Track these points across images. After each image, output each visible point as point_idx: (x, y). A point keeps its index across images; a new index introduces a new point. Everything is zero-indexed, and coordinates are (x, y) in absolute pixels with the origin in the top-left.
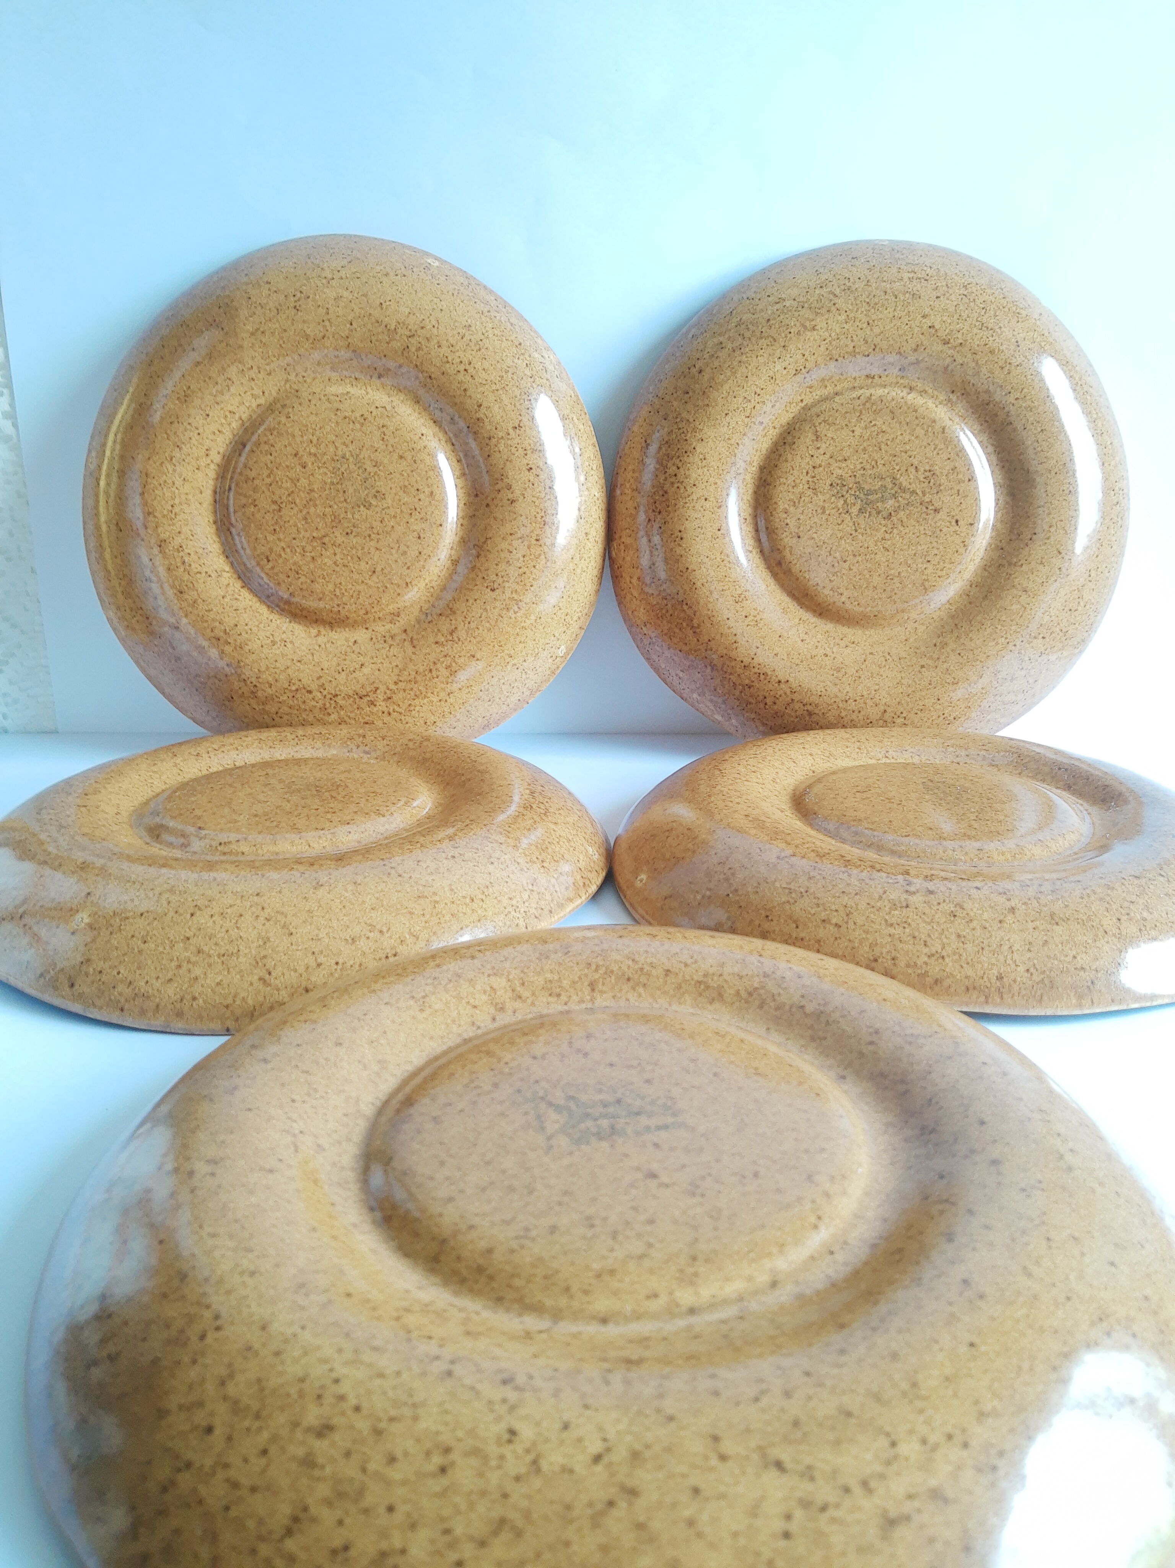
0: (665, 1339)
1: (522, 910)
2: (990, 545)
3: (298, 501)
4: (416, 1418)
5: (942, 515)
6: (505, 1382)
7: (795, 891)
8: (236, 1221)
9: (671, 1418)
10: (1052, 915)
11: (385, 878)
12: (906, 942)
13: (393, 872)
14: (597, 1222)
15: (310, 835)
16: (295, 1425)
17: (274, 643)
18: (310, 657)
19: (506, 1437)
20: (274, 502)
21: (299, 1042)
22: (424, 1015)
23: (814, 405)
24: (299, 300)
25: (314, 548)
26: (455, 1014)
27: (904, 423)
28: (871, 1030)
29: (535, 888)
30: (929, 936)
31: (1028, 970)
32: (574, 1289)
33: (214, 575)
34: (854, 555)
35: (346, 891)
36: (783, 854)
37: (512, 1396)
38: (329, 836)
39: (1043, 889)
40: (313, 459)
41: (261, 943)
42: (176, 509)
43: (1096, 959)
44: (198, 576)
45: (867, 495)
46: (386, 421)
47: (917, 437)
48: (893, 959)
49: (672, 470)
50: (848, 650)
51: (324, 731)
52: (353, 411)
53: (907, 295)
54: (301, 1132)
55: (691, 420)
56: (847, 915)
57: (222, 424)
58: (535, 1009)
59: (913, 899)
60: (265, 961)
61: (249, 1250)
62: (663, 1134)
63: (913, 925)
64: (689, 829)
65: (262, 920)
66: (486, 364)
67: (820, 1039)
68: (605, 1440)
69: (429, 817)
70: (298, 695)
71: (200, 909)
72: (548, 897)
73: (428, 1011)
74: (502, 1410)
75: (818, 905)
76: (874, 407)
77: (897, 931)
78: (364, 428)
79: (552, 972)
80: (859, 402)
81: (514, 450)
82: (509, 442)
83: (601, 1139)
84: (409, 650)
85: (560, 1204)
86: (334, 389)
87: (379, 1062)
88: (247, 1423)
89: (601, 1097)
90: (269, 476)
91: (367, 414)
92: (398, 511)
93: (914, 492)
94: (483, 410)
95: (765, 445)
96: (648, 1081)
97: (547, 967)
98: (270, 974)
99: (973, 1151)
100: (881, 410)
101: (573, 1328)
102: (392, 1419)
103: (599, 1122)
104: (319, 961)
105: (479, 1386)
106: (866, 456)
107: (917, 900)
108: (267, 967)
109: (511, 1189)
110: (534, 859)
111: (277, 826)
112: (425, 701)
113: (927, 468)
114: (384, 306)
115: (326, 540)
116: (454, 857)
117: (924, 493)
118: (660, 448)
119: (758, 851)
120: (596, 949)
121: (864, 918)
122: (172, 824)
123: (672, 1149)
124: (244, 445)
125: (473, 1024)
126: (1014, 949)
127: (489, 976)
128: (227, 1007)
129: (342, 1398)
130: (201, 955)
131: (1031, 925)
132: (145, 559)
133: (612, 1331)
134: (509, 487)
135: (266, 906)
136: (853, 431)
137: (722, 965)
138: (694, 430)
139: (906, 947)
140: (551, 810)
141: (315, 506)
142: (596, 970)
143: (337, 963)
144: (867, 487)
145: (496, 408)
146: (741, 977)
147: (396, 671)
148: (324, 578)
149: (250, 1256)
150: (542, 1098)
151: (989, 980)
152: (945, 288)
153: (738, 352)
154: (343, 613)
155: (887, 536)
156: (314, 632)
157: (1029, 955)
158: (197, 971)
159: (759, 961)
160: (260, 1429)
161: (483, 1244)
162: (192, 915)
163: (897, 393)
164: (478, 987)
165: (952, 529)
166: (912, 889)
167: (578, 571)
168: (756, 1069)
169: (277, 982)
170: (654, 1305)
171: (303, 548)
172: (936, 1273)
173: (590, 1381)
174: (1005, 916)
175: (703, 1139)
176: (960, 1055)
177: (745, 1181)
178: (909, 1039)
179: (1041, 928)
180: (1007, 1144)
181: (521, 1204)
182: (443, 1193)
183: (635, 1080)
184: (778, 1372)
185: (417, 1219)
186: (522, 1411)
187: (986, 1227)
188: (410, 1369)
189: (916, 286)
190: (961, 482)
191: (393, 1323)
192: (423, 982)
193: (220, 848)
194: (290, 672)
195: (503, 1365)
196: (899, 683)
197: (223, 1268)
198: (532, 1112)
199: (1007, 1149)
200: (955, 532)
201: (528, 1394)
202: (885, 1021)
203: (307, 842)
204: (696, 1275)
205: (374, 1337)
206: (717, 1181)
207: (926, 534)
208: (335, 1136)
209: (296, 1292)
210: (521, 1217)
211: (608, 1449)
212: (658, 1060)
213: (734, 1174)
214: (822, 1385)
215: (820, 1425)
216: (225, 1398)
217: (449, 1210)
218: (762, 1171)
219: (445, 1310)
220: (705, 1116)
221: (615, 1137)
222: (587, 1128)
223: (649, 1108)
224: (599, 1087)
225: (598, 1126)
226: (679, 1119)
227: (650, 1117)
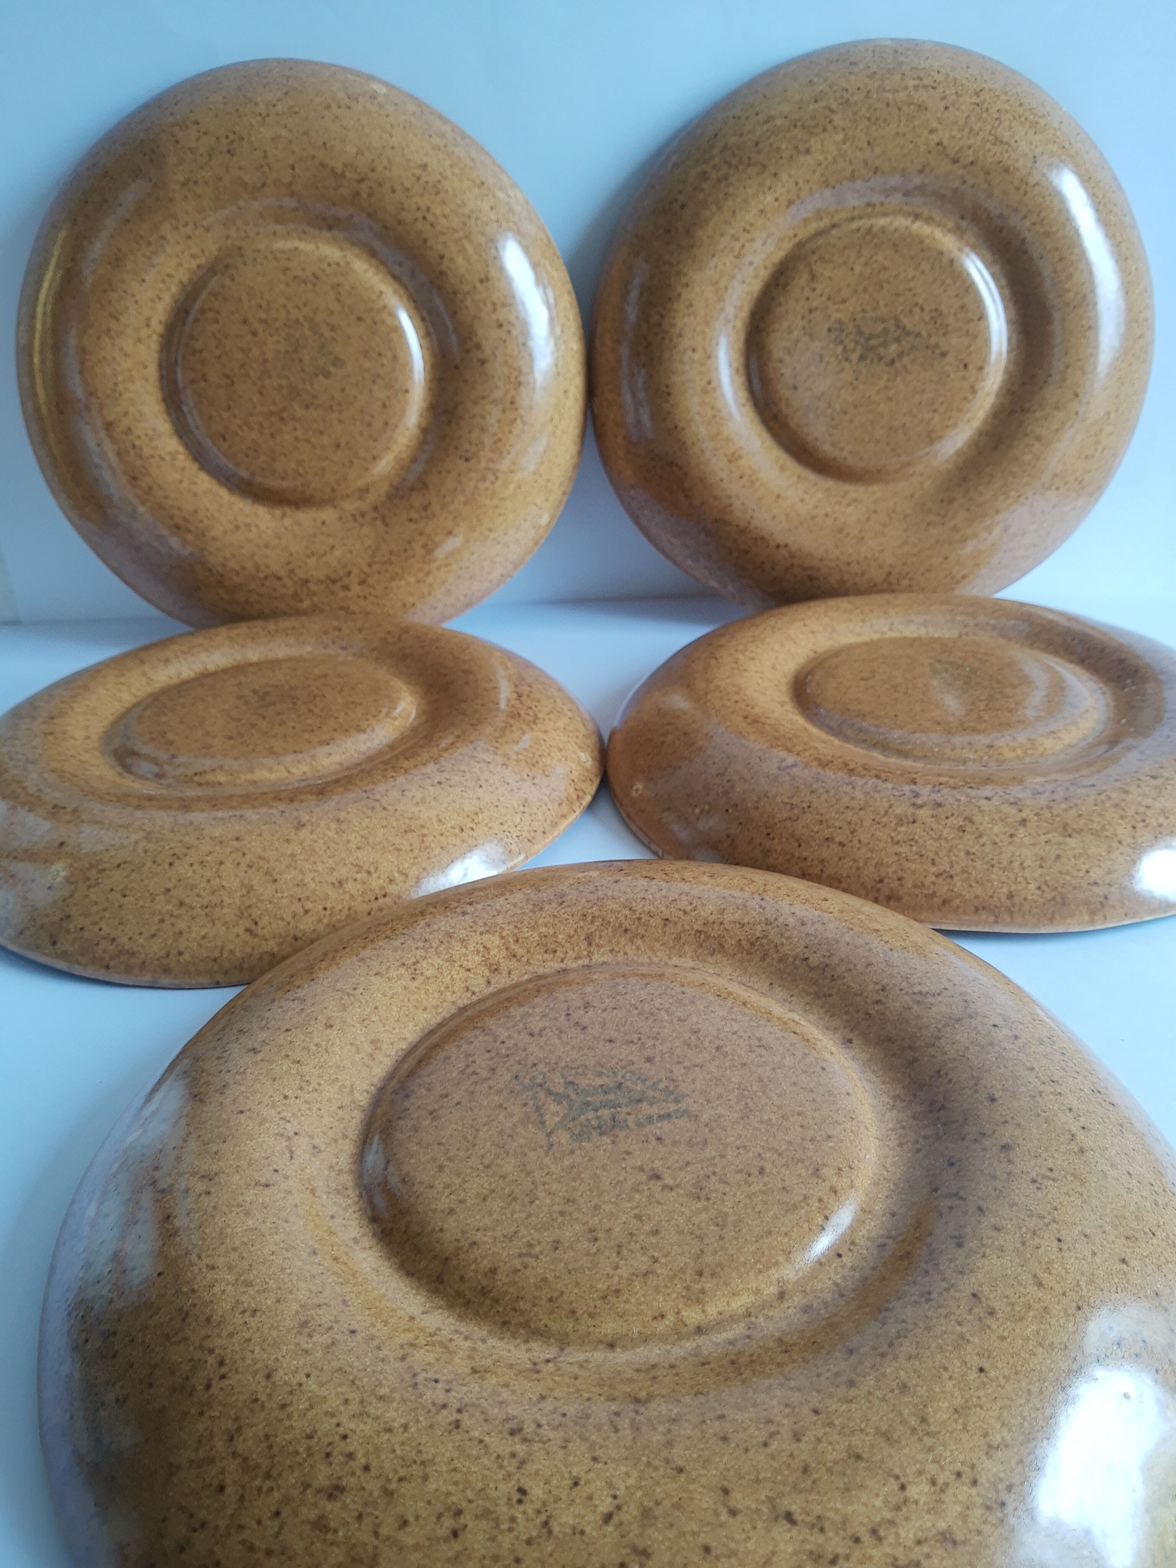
0: (672, 1366)
1: (514, 835)
2: (1001, 389)
3: (252, 373)
4: (425, 1478)
5: (949, 359)
6: (512, 1433)
7: (797, 806)
8: (235, 1249)
9: (680, 1470)
10: (1065, 826)
11: (369, 813)
12: (912, 861)
13: (377, 805)
14: (601, 1235)
15: (289, 759)
16: (306, 1486)
17: (237, 528)
18: (277, 541)
19: (516, 1496)
20: (227, 376)
21: (288, 1027)
22: (415, 984)
23: (809, 240)
24: (232, 143)
25: (272, 423)
26: (448, 980)
27: (907, 257)
28: (878, 987)
29: (527, 809)
30: (937, 854)
31: (1039, 888)
32: (579, 1313)
33: (168, 458)
34: (855, 406)
35: (329, 829)
36: (784, 764)
37: (520, 1449)
38: (309, 760)
39: (1055, 796)
40: (264, 326)
41: (244, 892)
42: (121, 388)
43: (1110, 873)
44: (152, 460)
45: (868, 339)
46: (341, 280)
47: (922, 272)
48: (900, 879)
49: (656, 318)
50: (850, 510)
51: (296, 624)
52: (303, 270)
53: (912, 107)
54: (296, 1134)
55: (675, 263)
56: (852, 833)
57: (161, 290)
58: (530, 969)
59: (921, 813)
60: (249, 910)
61: (250, 1284)
62: (666, 1125)
63: (921, 841)
64: (685, 734)
65: (243, 866)
66: (447, 210)
67: (825, 996)
68: (615, 1497)
69: (414, 730)
70: (268, 583)
71: (178, 858)
72: (540, 817)
73: (421, 979)
74: (511, 1466)
75: (821, 822)
76: (875, 240)
77: (903, 849)
78: (317, 289)
79: (546, 926)
80: (859, 235)
81: (481, 304)
82: (477, 297)
83: (601, 1134)
84: (382, 528)
85: (562, 1213)
86: (279, 245)
87: (372, 1042)
88: (257, 1483)
89: (600, 1081)
90: (217, 347)
91: (319, 273)
92: (360, 378)
93: (918, 335)
94: (446, 262)
95: (756, 286)
96: (649, 1060)
97: (541, 921)
98: (256, 924)
99: (983, 1134)
100: (883, 243)
101: (581, 1356)
102: (401, 1479)
103: (599, 1113)
104: (306, 907)
105: (487, 1439)
106: (867, 296)
107: (924, 814)
108: (254, 916)
109: (512, 1198)
110: (525, 776)
111: (253, 751)
112: (403, 583)
113: (934, 307)
114: (328, 145)
115: (285, 415)
116: (440, 782)
117: (930, 335)
118: (641, 294)
119: (757, 760)
120: (592, 897)
121: (868, 836)
122: (145, 750)
123: (675, 1143)
124: (187, 313)
125: (468, 989)
126: (1025, 865)
127: (482, 933)
128: (215, 960)
129: (351, 1456)
130: (184, 908)
131: (1043, 838)
132: (92, 444)
133: (620, 1357)
134: (478, 346)
135: (246, 851)
136: (852, 269)
137: (722, 911)
138: (678, 273)
139: (913, 867)
140: (540, 716)
141: (270, 377)
142: (592, 922)
143: (325, 909)
144: (867, 331)
145: (460, 260)
146: (742, 926)
147: (370, 553)
148: (285, 455)
149: (251, 1291)
150: (541, 1085)
151: (999, 899)
152: (954, 97)
153: (723, 185)
154: (308, 493)
155: (890, 384)
156: (279, 513)
157: (1041, 871)
158: (181, 925)
159: (761, 907)
160: (271, 1489)
161: (486, 1264)
162: (171, 864)
163: (901, 222)
164: (471, 947)
165: (960, 374)
166: (919, 801)
167: (559, 433)
168: (760, 1039)
169: (265, 932)
170: (661, 1326)
171: (261, 426)
172: (945, 1285)
173: (599, 1427)
174: (1017, 829)
175: (707, 1130)
176: (970, 1017)
177: (751, 1179)
178: (918, 997)
179: (1054, 841)
180: (1018, 1125)
181: (523, 1215)
182: (443, 1203)
183: (635, 1059)
184: (787, 1410)
185: (418, 1234)
186: (531, 1467)
187: (996, 1229)
188: (418, 1421)
189: (923, 96)
190: (971, 320)
191: (398, 1365)
192: (414, 946)
193: (196, 779)
194: (257, 558)
195: (511, 1411)
196: (905, 543)
197: (224, 1307)
198: (531, 1103)
199: (1017, 1132)
200: (964, 378)
201: (536, 1447)
202: (892, 976)
203: (286, 768)
204: (703, 1291)
205: (380, 1384)
206: (722, 1181)
207: (931, 381)
208: (331, 1133)
209: (299, 1333)
210: (523, 1231)
211: (619, 1508)
212: (659, 1033)
213: (739, 1172)
214: (831, 1424)
215: (829, 1470)
216: (234, 1455)
217: (451, 1224)
218: (768, 1167)
219: (451, 1340)
220: (708, 1101)
221: (617, 1131)
222: (588, 1120)
223: (650, 1093)
224: (599, 1069)
225: (598, 1118)
226: (683, 1106)
227: (652, 1104)
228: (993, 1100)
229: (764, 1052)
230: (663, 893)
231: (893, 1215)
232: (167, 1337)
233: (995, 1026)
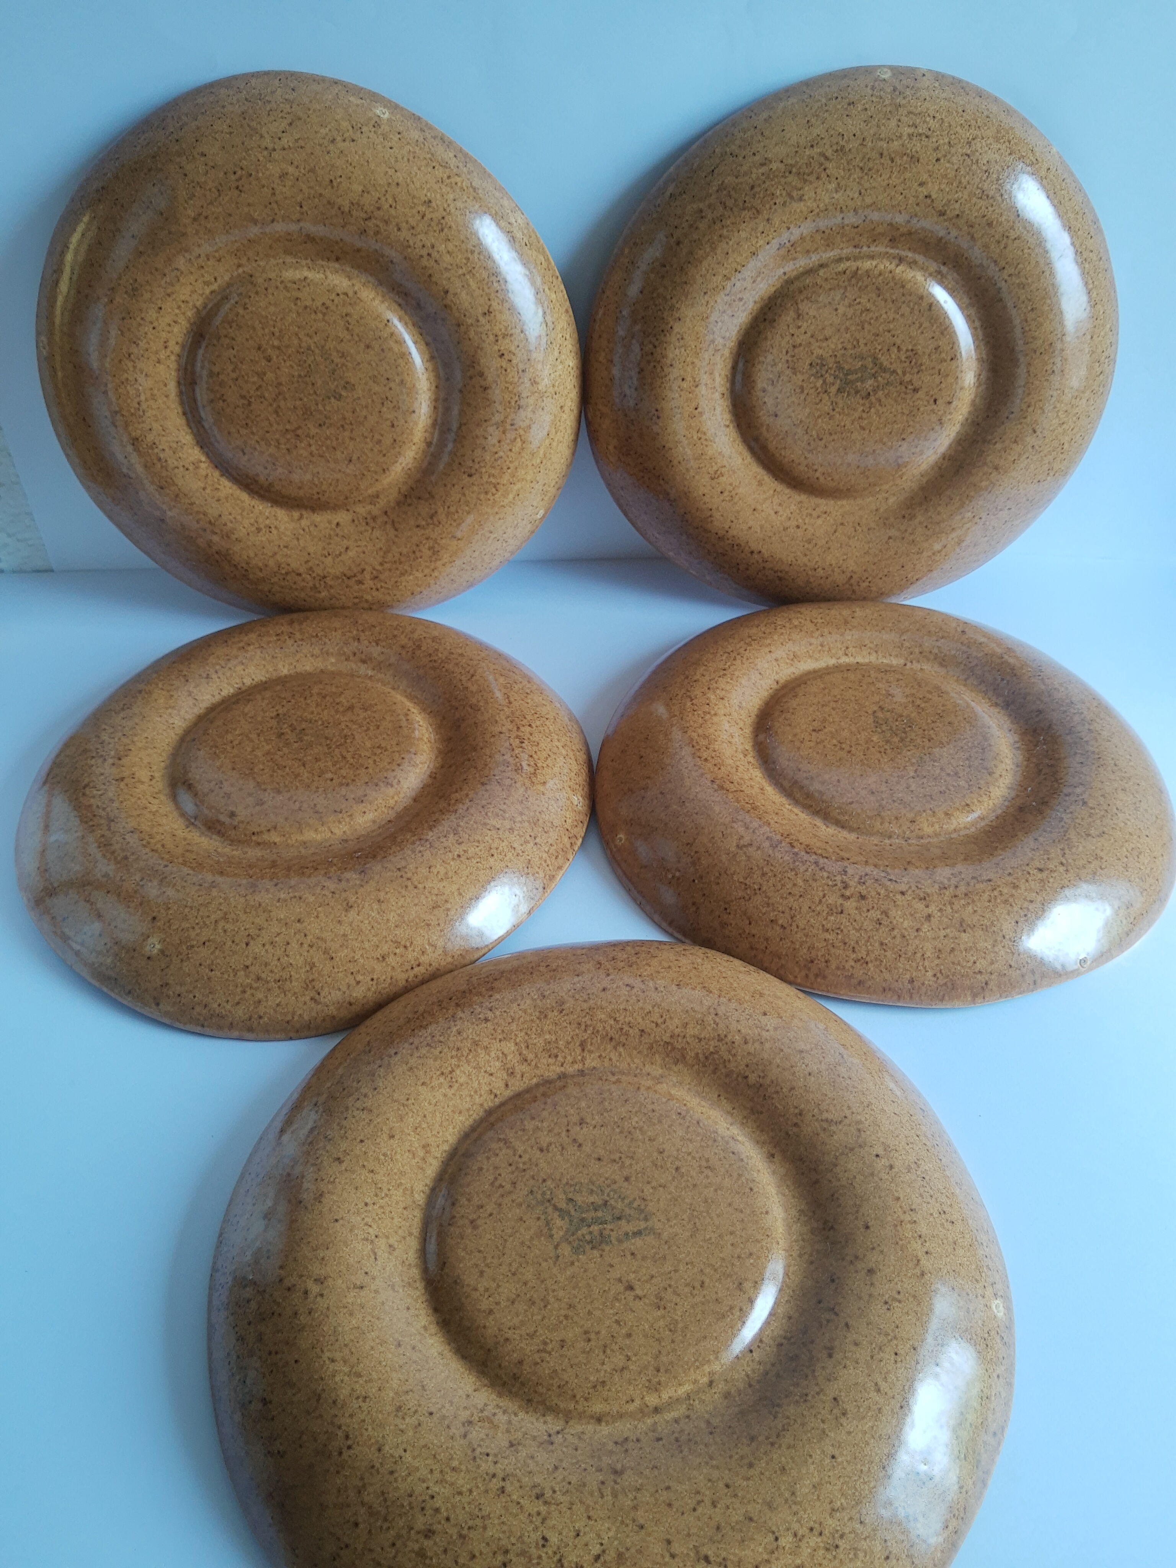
0: (638, 1440)
2: (967, 420)
3: (267, 395)
4: (485, 1528)
5: (921, 394)
6: (538, 1497)
7: (750, 886)
8: (346, 1345)
9: (642, 1527)
10: (962, 922)
11: (404, 892)
12: (838, 948)
13: (409, 884)
14: (593, 1336)
15: (331, 818)
16: (411, 1528)
17: (259, 530)
18: (296, 542)
19: (541, 1542)
20: (243, 397)
21: (362, 1137)
22: (452, 1091)
23: (797, 278)
24: (240, 179)
25: (288, 440)
26: (476, 1085)
27: (889, 300)
30: (857, 942)
31: (935, 975)
32: (578, 1397)
33: (191, 468)
34: (831, 434)
35: (372, 910)
36: (742, 842)
37: (543, 1509)
38: (348, 820)
39: (958, 892)
40: (277, 352)
41: (308, 968)
42: (144, 406)
44: (176, 471)
45: (847, 374)
46: (349, 309)
47: (903, 315)
50: (820, 521)
52: (313, 300)
53: (905, 158)
54: (376, 1236)
55: (668, 297)
56: (792, 917)
57: (176, 315)
58: (538, 1072)
59: (848, 904)
60: (313, 983)
61: (359, 1375)
62: (638, 1242)
63: (845, 931)
64: (662, 793)
65: (305, 946)
66: (451, 247)
67: (758, 1112)
68: (602, 1544)
70: (288, 578)
71: (252, 938)
73: (456, 1086)
74: (537, 1521)
75: (768, 905)
76: (861, 282)
77: (830, 937)
78: (326, 318)
79: (550, 1033)
80: (845, 277)
81: (484, 336)
82: (480, 329)
83: (593, 1248)
84: (392, 533)
85: (566, 1317)
86: (290, 274)
88: (379, 1523)
89: (592, 1199)
90: (234, 371)
91: (329, 303)
92: (370, 401)
93: (894, 372)
94: (450, 296)
95: (745, 319)
96: (627, 1179)
97: (545, 1028)
98: (319, 994)
99: (857, 1257)
100: (866, 287)
101: (579, 1428)
102: (469, 1528)
103: (591, 1229)
104: (358, 979)
105: (522, 1501)
106: (848, 336)
107: (850, 905)
108: (317, 988)
109: (532, 1302)
113: (910, 347)
114: (335, 184)
115: (299, 432)
116: (459, 856)
117: (904, 373)
119: (720, 835)
121: (805, 922)
123: (644, 1258)
124: (203, 336)
125: (491, 1093)
126: (926, 956)
127: (500, 1040)
128: (288, 1021)
129: (437, 1510)
130: (260, 981)
132: (120, 457)
133: (605, 1429)
134: (481, 374)
135: (307, 932)
136: (836, 310)
137: (686, 1025)
138: (672, 308)
139: (838, 952)
140: (540, 764)
141: (285, 399)
142: (585, 1030)
143: (372, 980)
144: (847, 367)
145: (463, 295)
146: (700, 1040)
147: (381, 553)
148: (301, 468)
149: (361, 1381)
150: (549, 1201)
151: (903, 983)
152: (946, 147)
153: (718, 225)
154: (323, 499)
155: (864, 415)
156: (296, 514)
157: (937, 962)
160: (388, 1528)
161: (516, 1356)
162: (247, 944)
163: (886, 265)
164: (493, 1054)
165: (929, 408)
166: (848, 893)
167: (554, 444)
168: (708, 1160)
169: (326, 1000)
170: (632, 1407)
171: (278, 441)
172: (817, 1389)
173: (591, 1494)
174: (922, 924)
175: (666, 1247)
176: (860, 1146)
177: (695, 1292)
178: (825, 1125)
179: (951, 935)
180: (882, 1252)
181: (540, 1317)
182: (485, 1304)
183: (617, 1177)
184: (709, 1484)
185: (469, 1328)
186: (550, 1523)
187: (856, 1344)
188: (477, 1487)
189: (916, 146)
190: (943, 360)
191: (462, 1442)
192: (449, 1055)
193: (254, 838)
194: (278, 557)
195: (538, 1479)
196: (867, 553)
197: (344, 1392)
198: (543, 1217)
199: (881, 1257)
200: (933, 411)
201: (553, 1507)
202: (808, 1101)
203: (329, 828)
204: (659, 1383)
205: (452, 1459)
206: (675, 1293)
207: (903, 413)
208: (400, 1232)
209: (396, 1416)
210: (540, 1331)
211: (604, 1551)
212: (634, 1153)
213: (687, 1285)
214: (736, 1496)
215: (733, 1528)
216: (363, 1504)
217: (490, 1322)
218: (707, 1281)
219: (494, 1414)
220: (668, 1220)
221: (604, 1246)
222: (583, 1236)
223: (628, 1211)
224: (591, 1187)
225: (591, 1233)
226: (650, 1223)
227: (628, 1222)
228: (867, 1227)
229: (710, 1173)
230: (641, 1004)
231: (790, 1318)
232: (308, 1413)
233: (877, 1156)
